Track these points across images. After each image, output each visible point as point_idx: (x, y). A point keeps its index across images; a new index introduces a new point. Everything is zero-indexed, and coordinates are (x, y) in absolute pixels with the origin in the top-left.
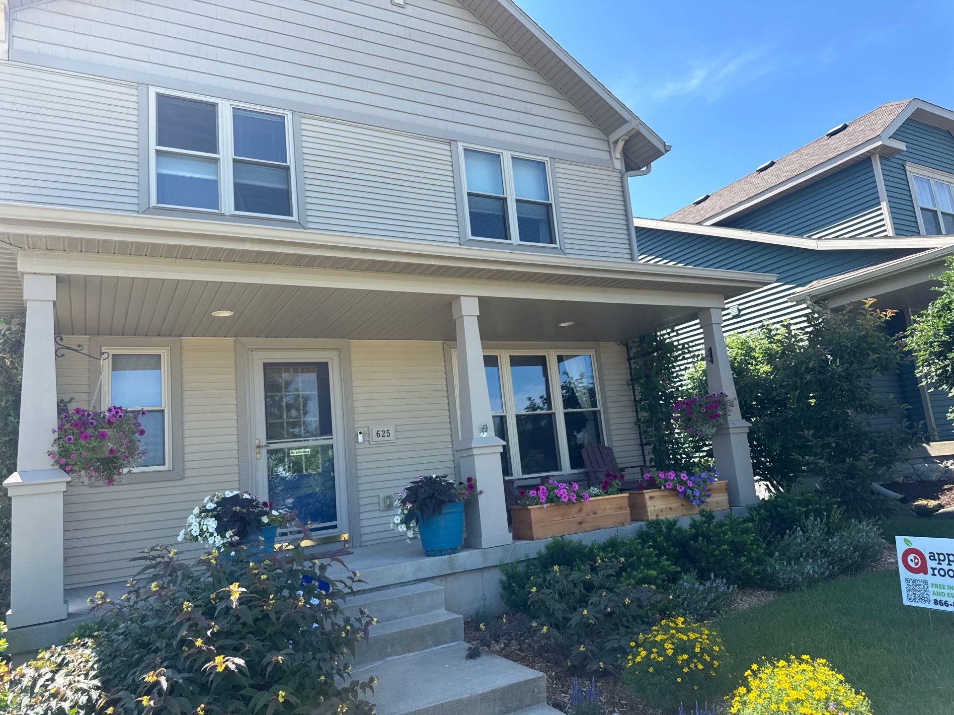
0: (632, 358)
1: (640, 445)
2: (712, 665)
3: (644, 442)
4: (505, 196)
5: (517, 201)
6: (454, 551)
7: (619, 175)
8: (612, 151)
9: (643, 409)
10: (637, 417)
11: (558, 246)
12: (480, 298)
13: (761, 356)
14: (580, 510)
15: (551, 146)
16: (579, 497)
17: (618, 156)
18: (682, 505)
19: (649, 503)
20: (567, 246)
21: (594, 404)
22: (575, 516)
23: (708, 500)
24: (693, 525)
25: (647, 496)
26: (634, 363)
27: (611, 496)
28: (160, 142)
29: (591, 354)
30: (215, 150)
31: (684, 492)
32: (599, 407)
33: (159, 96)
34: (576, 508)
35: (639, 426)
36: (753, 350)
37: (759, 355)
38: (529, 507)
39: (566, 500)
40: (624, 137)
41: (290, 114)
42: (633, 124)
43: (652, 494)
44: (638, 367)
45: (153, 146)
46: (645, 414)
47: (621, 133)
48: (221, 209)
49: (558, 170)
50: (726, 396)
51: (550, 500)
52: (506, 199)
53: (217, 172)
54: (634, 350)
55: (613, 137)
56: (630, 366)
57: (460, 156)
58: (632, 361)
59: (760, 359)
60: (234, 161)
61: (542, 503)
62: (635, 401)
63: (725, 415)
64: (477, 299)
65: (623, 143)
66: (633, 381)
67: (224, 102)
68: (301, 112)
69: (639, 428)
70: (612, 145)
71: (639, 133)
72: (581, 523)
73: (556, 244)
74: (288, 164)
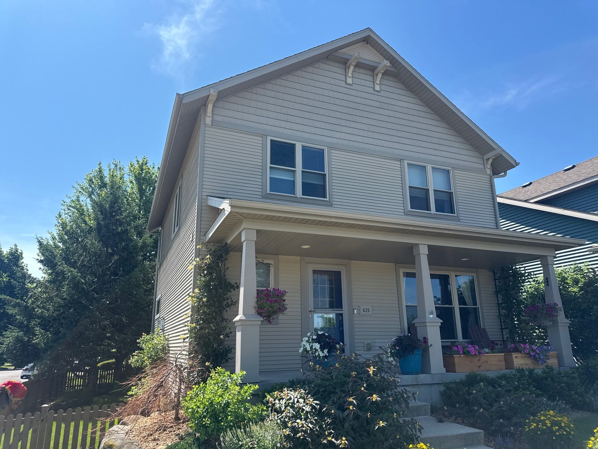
0: (497, 279)
1: (501, 329)
2: (570, 433)
3: (503, 327)
4: (428, 188)
5: (434, 190)
6: (417, 373)
7: (489, 177)
8: (486, 164)
9: (503, 308)
10: (499, 312)
11: (456, 215)
12: (428, 245)
13: (572, 282)
14: (479, 360)
15: (452, 161)
16: (479, 353)
17: (489, 167)
18: (533, 363)
19: (515, 360)
20: (461, 215)
21: (475, 303)
22: (477, 363)
23: (547, 361)
24: (544, 372)
25: (514, 356)
26: (498, 282)
27: (495, 354)
28: (272, 163)
29: (473, 275)
30: (294, 167)
31: (534, 356)
32: (478, 306)
33: (272, 141)
34: (477, 358)
35: (500, 318)
36: (566, 279)
37: (570, 282)
38: (454, 356)
39: (473, 354)
40: (493, 157)
41: (326, 148)
42: (499, 151)
43: (516, 355)
44: (500, 285)
45: (269, 165)
46: (504, 311)
47: (491, 155)
48: (296, 194)
49: (456, 174)
50: (557, 305)
51: (464, 353)
52: (428, 189)
53: (294, 176)
54: (498, 275)
55: (486, 157)
56: (495, 284)
57: (405, 167)
58: (497, 281)
59: (570, 284)
60: (302, 171)
61: (460, 354)
62: (498, 303)
63: (557, 316)
64: (427, 246)
65: (492, 160)
66: (497, 293)
67: (298, 142)
68: (332, 147)
69: (500, 319)
70: (485, 161)
71: (501, 155)
72: (479, 367)
73: (455, 214)
74: (325, 173)
